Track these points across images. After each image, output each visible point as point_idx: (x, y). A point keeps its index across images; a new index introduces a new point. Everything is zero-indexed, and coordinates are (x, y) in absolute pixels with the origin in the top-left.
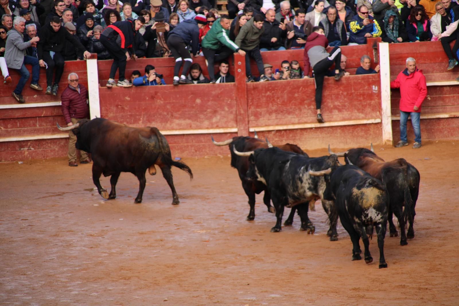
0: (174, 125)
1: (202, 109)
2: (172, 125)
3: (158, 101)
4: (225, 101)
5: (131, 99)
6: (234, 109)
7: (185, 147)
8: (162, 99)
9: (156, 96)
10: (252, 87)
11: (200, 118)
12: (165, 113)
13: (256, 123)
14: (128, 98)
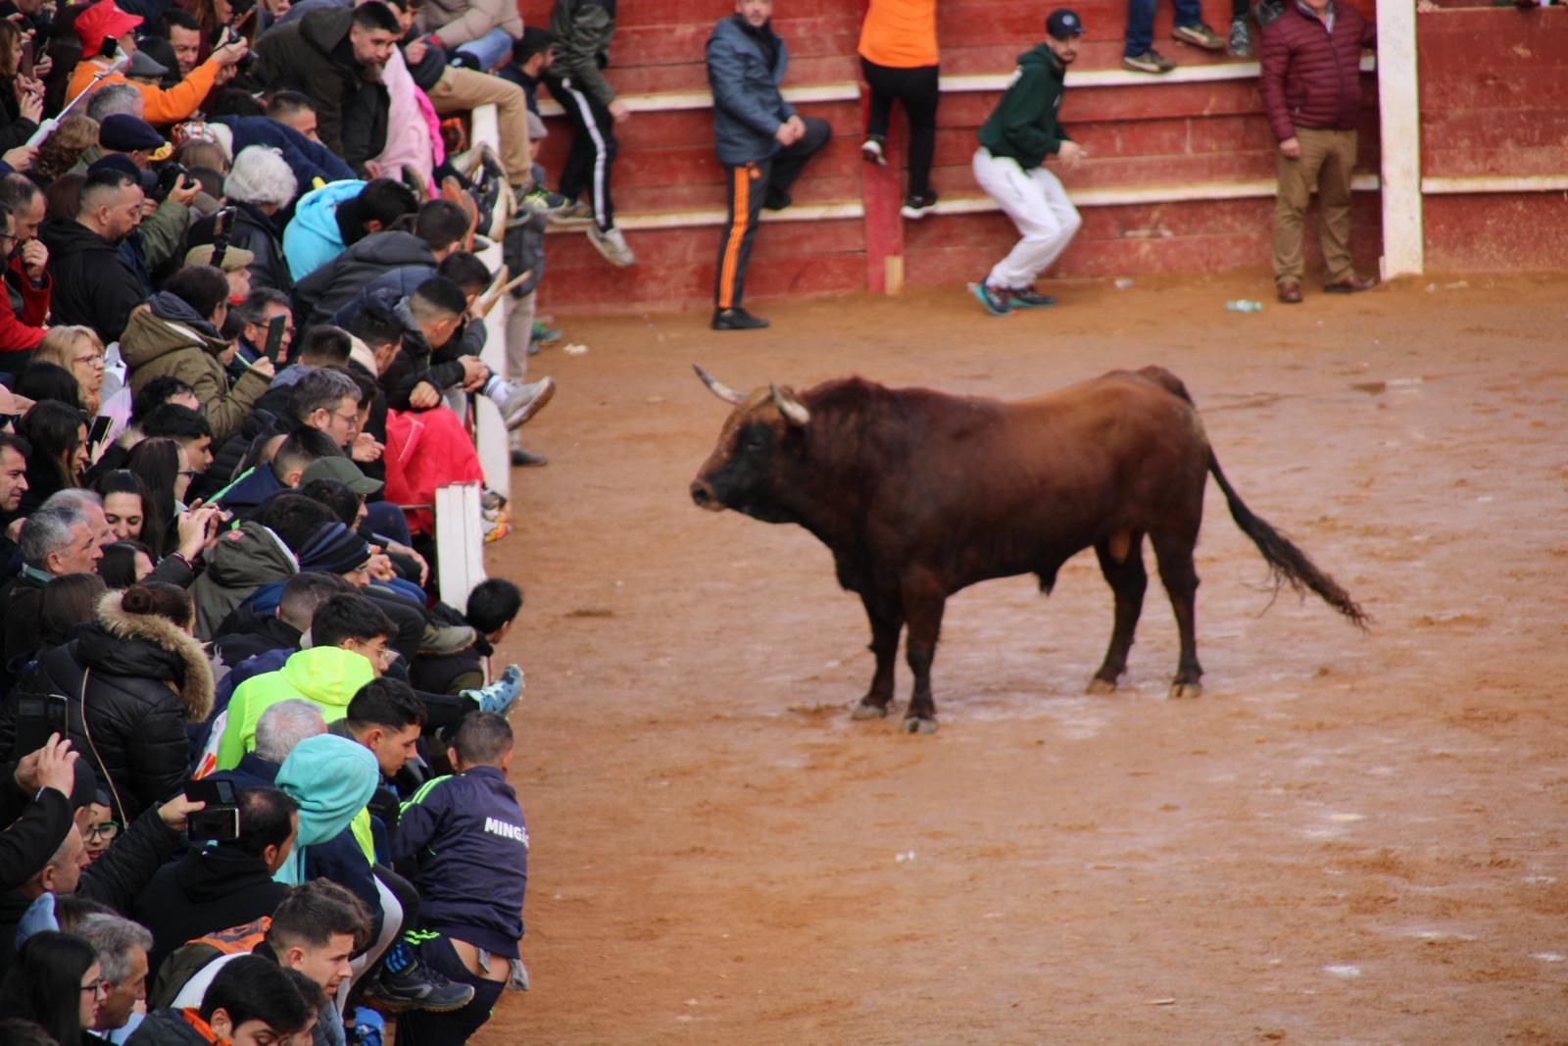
5: (1533, 56)
14: (1522, 51)
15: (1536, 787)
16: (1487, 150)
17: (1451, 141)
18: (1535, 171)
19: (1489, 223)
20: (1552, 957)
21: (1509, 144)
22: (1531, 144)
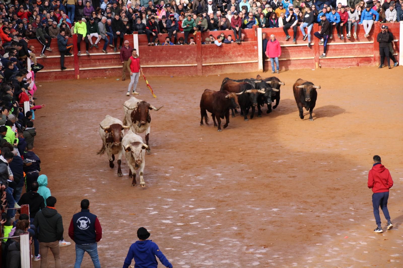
0: (170, 62)
1: (182, 56)
4: (192, 52)
6: (196, 56)
7: (175, 72)
8: (165, 51)
10: (203, 46)
11: (181, 59)
12: (166, 57)
13: (205, 62)
14: (151, 51)
15: (154, 135)
16: (147, 62)
17: (143, 61)
18: (152, 65)
19: (147, 70)
20: (156, 154)
21: (149, 62)
22: (152, 61)
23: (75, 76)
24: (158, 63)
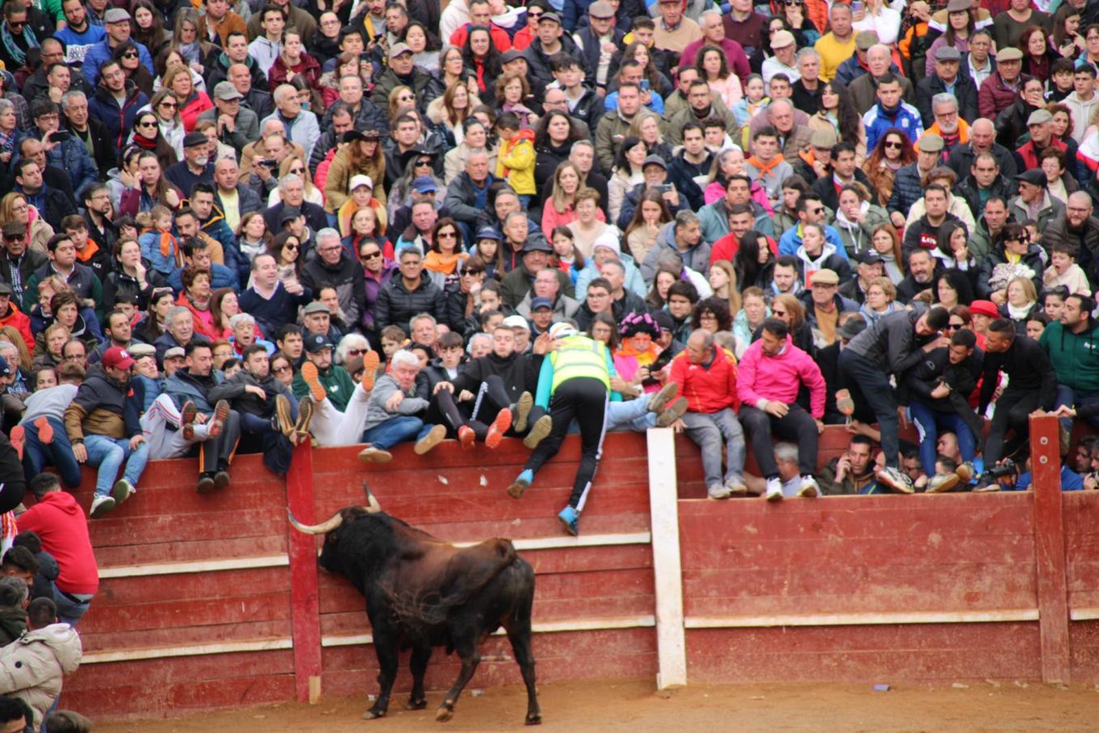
0: (871, 599)
1: (944, 560)
2: (866, 600)
3: (830, 536)
4: (1006, 539)
5: (759, 531)
6: (1030, 561)
7: (900, 657)
8: (841, 533)
9: (824, 525)
10: (1077, 503)
11: (939, 583)
12: (848, 569)
13: (1089, 599)
14: (751, 529)
16: (730, 597)
17: (704, 591)
18: (760, 613)
19: (732, 649)
21: (744, 594)
22: (759, 594)
23: (294, 681)
24: (797, 601)
